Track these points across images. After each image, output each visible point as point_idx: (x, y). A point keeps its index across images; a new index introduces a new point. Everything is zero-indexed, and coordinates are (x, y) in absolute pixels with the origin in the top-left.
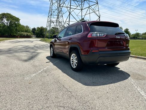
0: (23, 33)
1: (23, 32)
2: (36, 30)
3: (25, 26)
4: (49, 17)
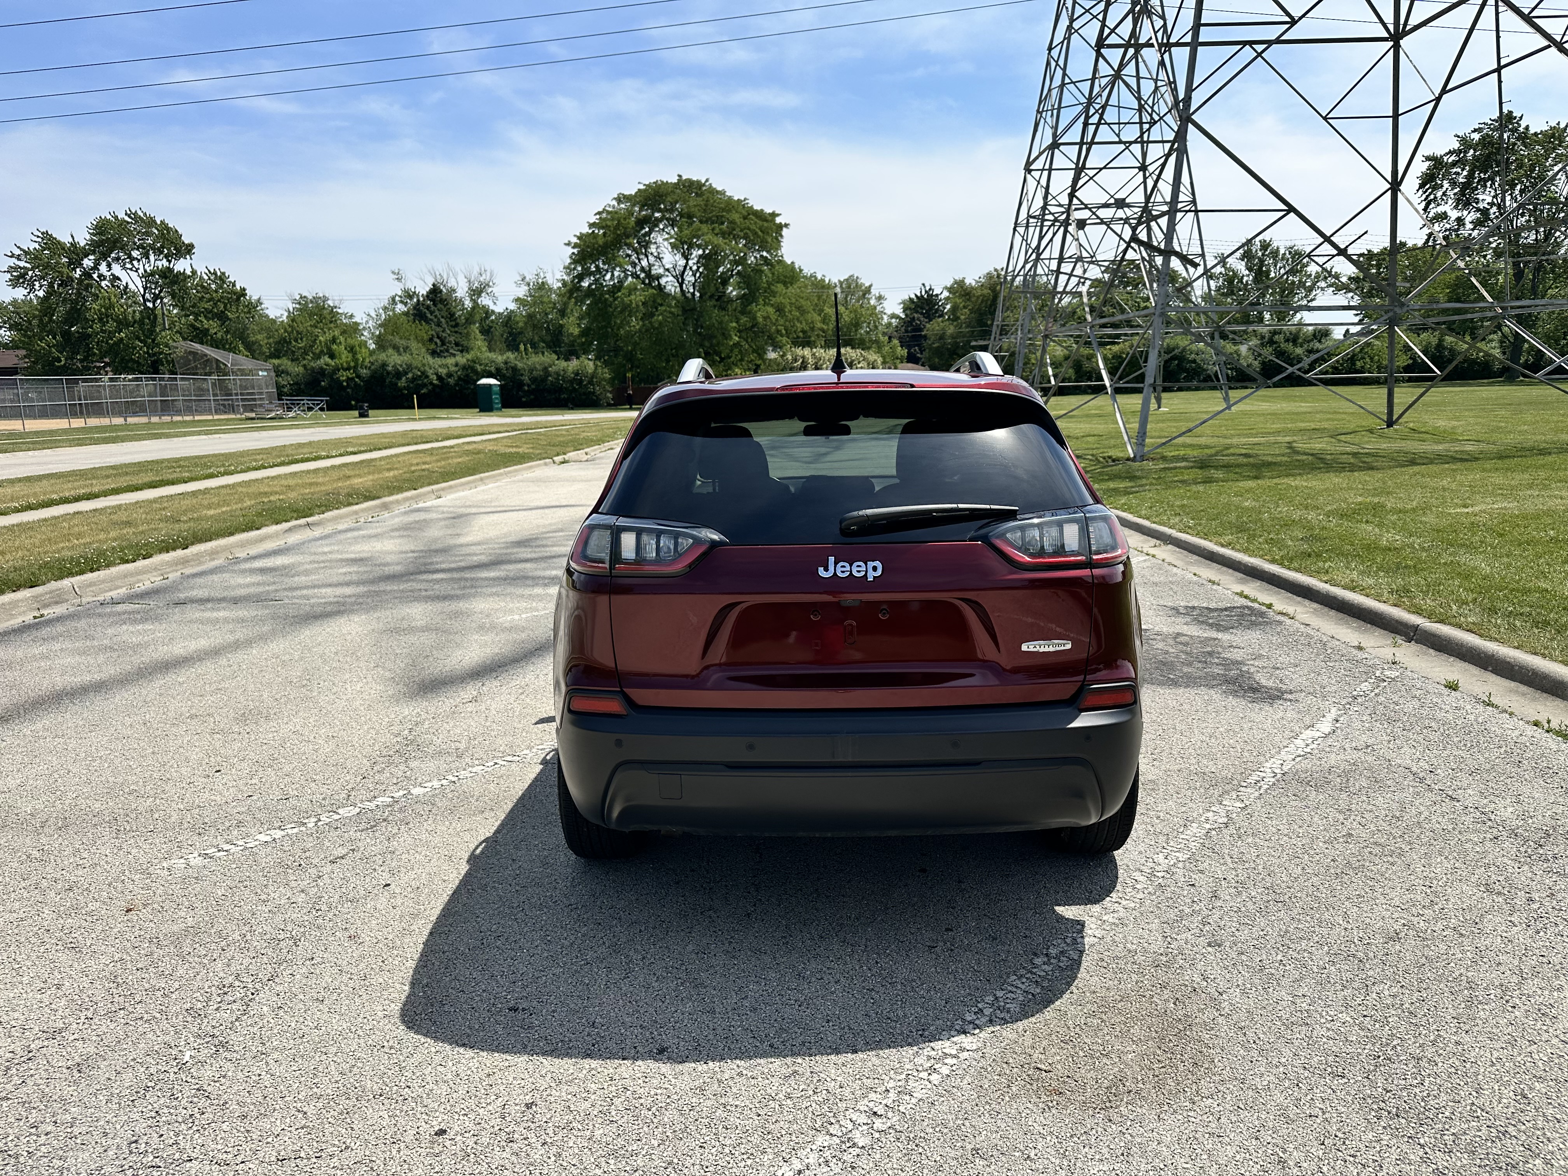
2: (941, 308)
3: (836, 281)
4: (1032, 168)
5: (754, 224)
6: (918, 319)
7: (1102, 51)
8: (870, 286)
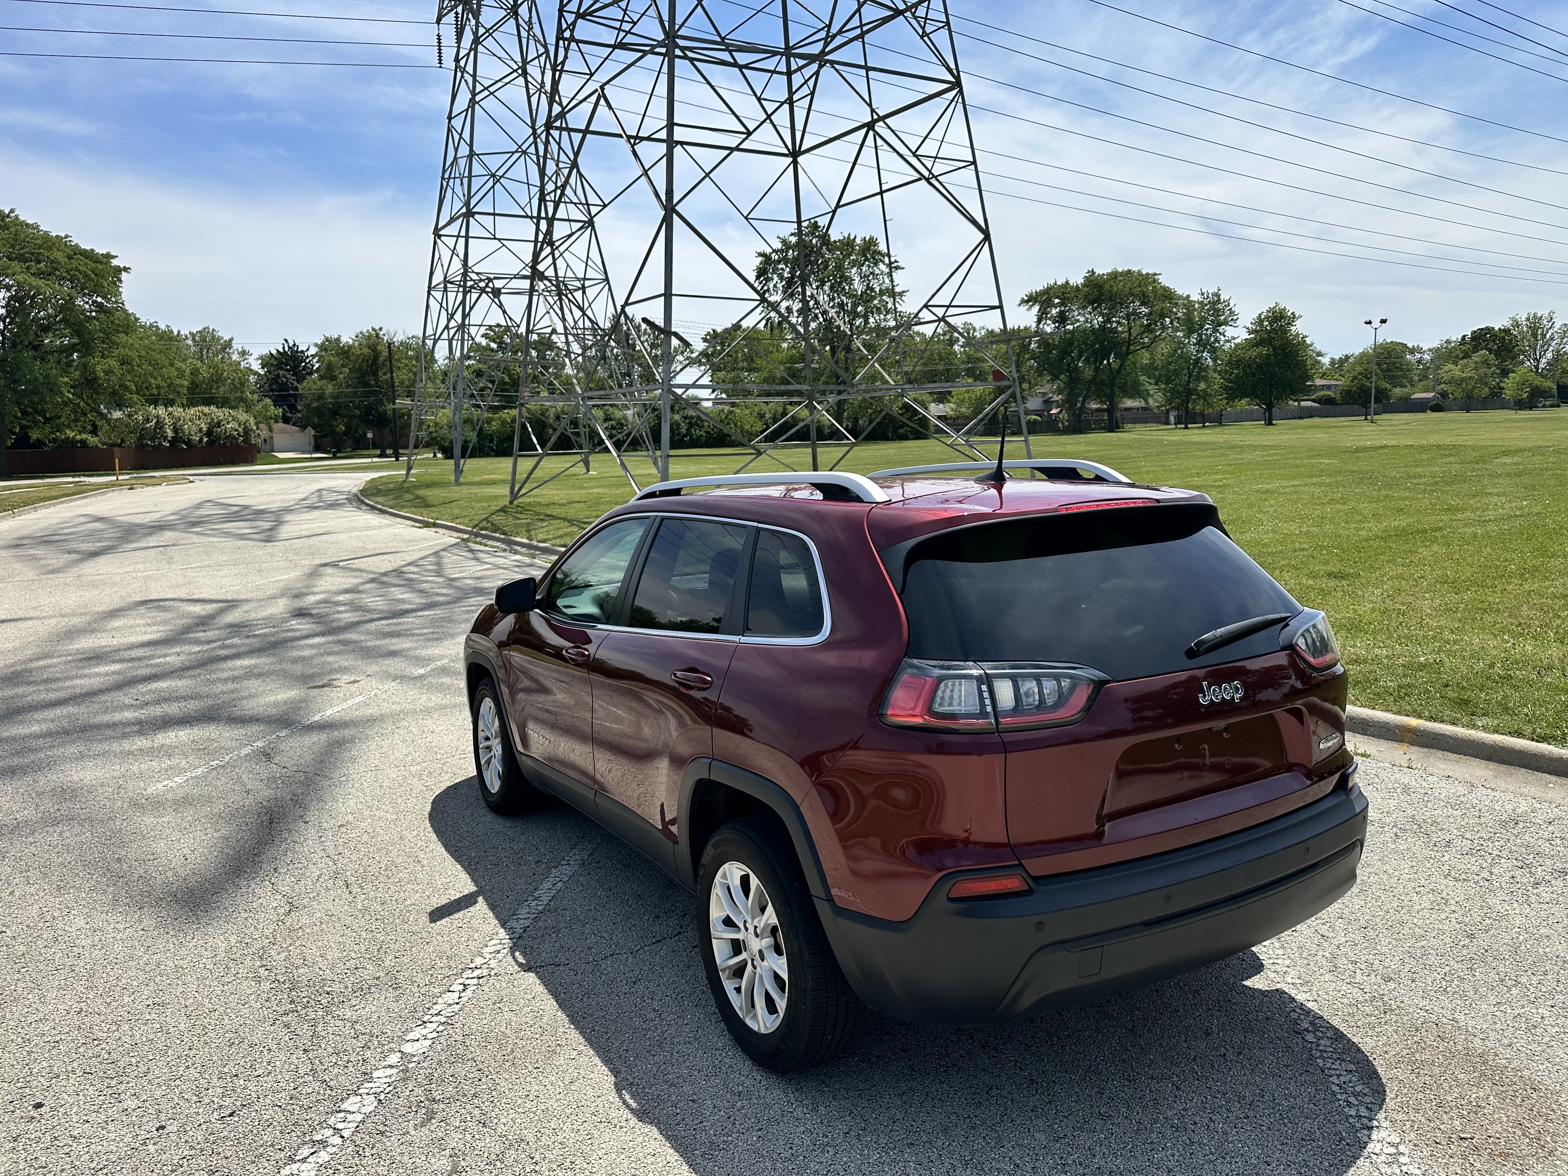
0: (161, 411)
1: (171, 403)
2: (309, 365)
3: (187, 333)
4: (441, 233)
5: (86, 266)
6: (284, 376)
7: (551, 131)
8: (231, 340)
